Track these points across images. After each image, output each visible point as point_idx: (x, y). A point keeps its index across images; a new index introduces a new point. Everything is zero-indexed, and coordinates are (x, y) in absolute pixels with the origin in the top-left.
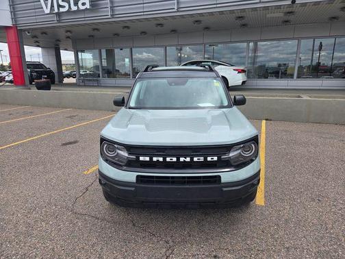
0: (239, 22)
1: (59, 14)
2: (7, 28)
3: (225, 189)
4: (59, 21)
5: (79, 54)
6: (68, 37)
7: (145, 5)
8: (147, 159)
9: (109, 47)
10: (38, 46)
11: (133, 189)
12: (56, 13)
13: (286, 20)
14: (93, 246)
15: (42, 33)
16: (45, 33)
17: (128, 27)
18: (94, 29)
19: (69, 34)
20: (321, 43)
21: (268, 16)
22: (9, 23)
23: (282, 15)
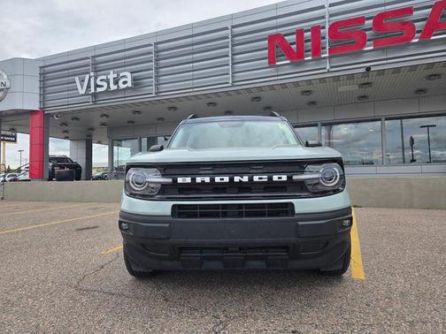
0: (307, 98)
1: (95, 95)
2: (32, 112)
3: (300, 223)
4: (94, 102)
5: (115, 148)
6: (103, 124)
7: (195, 81)
8: (188, 180)
9: (152, 133)
10: (67, 138)
11: (167, 225)
12: (92, 94)
13: (363, 94)
14: (99, 322)
15: (73, 119)
16: (77, 119)
17: (175, 108)
18: (135, 112)
19: (104, 120)
20: (412, 138)
21: (340, 89)
22: (36, 107)
23: (356, 87)
